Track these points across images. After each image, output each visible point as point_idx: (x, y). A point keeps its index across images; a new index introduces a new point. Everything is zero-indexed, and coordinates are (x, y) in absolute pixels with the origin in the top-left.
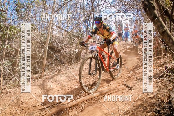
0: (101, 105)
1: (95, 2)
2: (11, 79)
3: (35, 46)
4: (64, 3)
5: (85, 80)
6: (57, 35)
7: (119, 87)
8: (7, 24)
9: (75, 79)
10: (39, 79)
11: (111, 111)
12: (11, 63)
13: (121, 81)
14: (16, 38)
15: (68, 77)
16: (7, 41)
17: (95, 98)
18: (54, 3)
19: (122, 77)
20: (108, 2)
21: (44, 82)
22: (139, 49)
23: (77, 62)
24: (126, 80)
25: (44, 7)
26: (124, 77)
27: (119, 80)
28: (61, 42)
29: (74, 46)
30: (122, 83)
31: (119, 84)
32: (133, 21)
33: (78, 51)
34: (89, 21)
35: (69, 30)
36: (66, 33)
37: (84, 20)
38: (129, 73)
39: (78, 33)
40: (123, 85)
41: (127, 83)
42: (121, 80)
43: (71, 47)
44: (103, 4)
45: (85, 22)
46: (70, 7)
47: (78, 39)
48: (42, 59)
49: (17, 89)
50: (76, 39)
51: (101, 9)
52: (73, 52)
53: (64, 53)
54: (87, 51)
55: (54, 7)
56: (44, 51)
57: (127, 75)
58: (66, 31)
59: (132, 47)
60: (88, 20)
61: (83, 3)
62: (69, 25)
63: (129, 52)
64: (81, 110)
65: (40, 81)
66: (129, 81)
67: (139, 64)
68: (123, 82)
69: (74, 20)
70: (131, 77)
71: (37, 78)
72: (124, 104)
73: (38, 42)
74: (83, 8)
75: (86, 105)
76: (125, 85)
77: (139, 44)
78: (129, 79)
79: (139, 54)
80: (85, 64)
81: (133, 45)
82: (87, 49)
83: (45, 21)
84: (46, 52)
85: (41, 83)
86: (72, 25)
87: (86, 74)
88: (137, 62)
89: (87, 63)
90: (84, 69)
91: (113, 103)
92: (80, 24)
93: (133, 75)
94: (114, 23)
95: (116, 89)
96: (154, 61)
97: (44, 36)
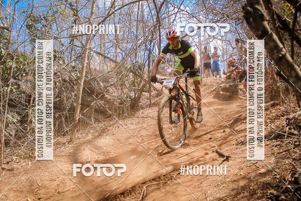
0: (175, 189)
1: (163, 9)
2: (19, 146)
3: (61, 88)
4: (109, 12)
5: (147, 146)
6: (98, 68)
7: (207, 157)
8: (11, 50)
9: (130, 144)
10: (68, 145)
12: (19, 118)
13: (210, 145)
14: (27, 74)
15: (118, 140)
16: (12, 80)
17: (165, 176)
18: (92, 13)
19: (211, 138)
20: (185, 10)
21: (77, 150)
22: (241, 90)
23: (133, 113)
24: (219, 143)
25: (75, 21)
26: (216, 139)
27: (206, 144)
28: (105, 80)
29: (128, 86)
30: (212, 149)
31: (207, 151)
32: (229, 41)
33: (135, 94)
34: (152, 44)
35: (119, 59)
36: (113, 65)
37: (145, 42)
38: (224, 131)
39: (133, 63)
40: (213, 152)
41: (220, 149)
42: (209, 143)
43: (122, 89)
44: (177, 13)
45: (146, 45)
47: (135, 73)
48: (73, 109)
49: (30, 163)
50: (131, 74)
51: (173, 22)
52: (127, 98)
53: (110, 99)
54: (150, 94)
55: (92, 19)
56: (76, 95)
57: (219, 135)
58: (113, 61)
59: (228, 86)
60: (151, 41)
61: (143, 12)
62: (118, 50)
63: (222, 95)
64: (141, 198)
65: (68, 149)
66: (223, 146)
67: (241, 116)
68: (213, 147)
69: (127, 41)
70: (227, 138)
71: (65, 144)
72: (216, 185)
73: (64, 80)
74: (143, 20)
75: (150, 189)
76: (217, 152)
77: (240, 82)
78: (224, 142)
79: (241, 99)
80: (148, 117)
81: (229, 82)
82: (149, 91)
83: (76, 44)
84: (79, 98)
85: (71, 151)
86: (124, 51)
87: (148, 135)
88: (237, 112)
89: (151, 115)
90: (144, 125)
91: (196, 184)
92: (137, 49)
93: (231, 135)
94: (196, 45)
95: (201, 159)
96: (267, 110)
97: (76, 70)
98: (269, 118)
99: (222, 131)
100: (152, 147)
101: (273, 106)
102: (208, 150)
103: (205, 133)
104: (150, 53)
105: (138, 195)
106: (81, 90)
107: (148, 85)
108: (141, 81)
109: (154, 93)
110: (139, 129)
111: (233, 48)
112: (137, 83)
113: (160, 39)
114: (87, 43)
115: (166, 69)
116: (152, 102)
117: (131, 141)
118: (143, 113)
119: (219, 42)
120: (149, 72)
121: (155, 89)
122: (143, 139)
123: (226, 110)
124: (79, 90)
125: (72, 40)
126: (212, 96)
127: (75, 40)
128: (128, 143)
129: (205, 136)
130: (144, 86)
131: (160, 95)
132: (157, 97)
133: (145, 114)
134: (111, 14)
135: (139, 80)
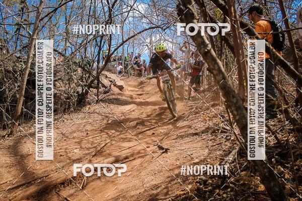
0: (116, 178)
1: (117, 6)
4: (60, 4)
5: (91, 140)
9: (74, 138)
10: (8, 138)
11: (131, 185)
13: (152, 140)
15: (63, 135)
18: (41, 2)
19: (154, 134)
20: (137, 9)
21: (18, 142)
22: (186, 90)
23: (80, 108)
24: (161, 138)
25: (22, 9)
29: (76, 81)
30: (153, 143)
31: (149, 145)
32: (179, 44)
33: (83, 90)
34: (103, 41)
35: (68, 54)
37: (95, 37)
39: (82, 58)
41: (161, 143)
42: (152, 138)
43: (69, 84)
44: (129, 11)
45: (96, 41)
46: (71, 12)
47: (83, 69)
48: (15, 101)
51: (125, 21)
52: (74, 92)
53: (56, 93)
54: (98, 91)
55: (41, 9)
56: (19, 86)
58: (61, 54)
60: (102, 37)
61: (95, 7)
62: (68, 44)
64: (81, 187)
65: (9, 142)
67: (184, 114)
68: (155, 142)
69: (78, 36)
71: (4, 136)
73: (7, 71)
74: (95, 15)
75: (91, 179)
79: (186, 99)
80: (94, 112)
82: (97, 88)
83: (23, 34)
84: (22, 89)
85: (11, 144)
86: (73, 45)
87: (93, 130)
89: (97, 111)
90: (90, 120)
91: (135, 174)
92: (86, 44)
94: (147, 45)
95: (142, 151)
96: (208, 109)
97: (21, 61)
98: (208, 116)
100: (96, 142)
101: (213, 106)
103: (148, 129)
104: (100, 49)
106: (26, 81)
107: (96, 81)
108: (89, 77)
109: (102, 89)
110: (85, 124)
112: (85, 79)
113: (110, 36)
114: (34, 33)
116: (100, 98)
117: (75, 135)
118: (89, 109)
119: (170, 45)
120: (98, 68)
121: (104, 86)
122: (87, 134)
124: (23, 81)
125: (18, 29)
126: (159, 96)
127: (22, 29)
128: (72, 137)
129: (148, 132)
130: (92, 82)
131: (108, 92)
132: (105, 94)
133: (92, 109)
134: (62, 5)
135: (87, 75)
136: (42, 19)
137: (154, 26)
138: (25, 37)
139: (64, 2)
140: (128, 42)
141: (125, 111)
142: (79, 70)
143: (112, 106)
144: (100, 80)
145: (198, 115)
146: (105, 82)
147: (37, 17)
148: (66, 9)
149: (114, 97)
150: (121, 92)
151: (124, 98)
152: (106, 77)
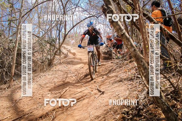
0: (73, 112)
1: (68, 5)
3: (2, 54)
4: (34, 6)
7: (92, 92)
9: (47, 87)
10: (7, 90)
11: (82, 117)
15: (40, 85)
18: (22, 6)
19: (95, 82)
21: (13, 92)
22: (113, 53)
23: (50, 68)
25: (12, 11)
26: (98, 82)
29: (46, 52)
33: (51, 57)
34: (61, 26)
35: (41, 36)
36: (37, 39)
37: (56, 25)
38: (103, 78)
39: (49, 38)
40: (96, 89)
41: (100, 88)
42: (94, 85)
43: (42, 54)
44: (76, 8)
45: (57, 27)
46: (41, 11)
47: (50, 44)
48: (10, 67)
50: (48, 44)
51: (74, 13)
52: (46, 59)
53: (35, 60)
54: (60, 57)
55: (22, 10)
56: (12, 58)
57: (100, 80)
58: (36, 36)
59: (106, 51)
60: (60, 24)
61: (55, 7)
62: (40, 30)
63: (103, 56)
64: (52, 119)
66: (102, 86)
67: (113, 68)
68: (96, 87)
69: (46, 24)
70: (104, 81)
71: (5, 89)
72: (96, 108)
73: (4, 49)
74: (55, 11)
75: (58, 113)
76: (98, 90)
77: (114, 49)
79: (113, 58)
80: (59, 70)
81: (107, 49)
82: (60, 55)
83: (13, 25)
84: (14, 60)
85: (9, 93)
86: (43, 30)
87: (59, 81)
88: (111, 66)
89: (60, 69)
90: (56, 75)
91: (85, 109)
92: (51, 29)
93: (107, 79)
95: (88, 94)
96: (127, 64)
97: (12, 42)
98: (128, 69)
99: (102, 77)
101: (130, 62)
102: (93, 89)
104: (60, 32)
105: (51, 117)
106: (16, 54)
107: (59, 51)
108: (54, 49)
109: (62, 56)
110: (53, 78)
111: (110, 29)
112: (52, 50)
113: (65, 24)
114: (19, 25)
115: (70, 42)
116: (62, 61)
117: (48, 85)
118: (55, 68)
119: (102, 26)
120: (59, 43)
121: (63, 54)
122: (55, 84)
123: (105, 65)
124: (14, 55)
125: (10, 23)
127: (12, 23)
128: (46, 87)
130: (56, 52)
131: (66, 57)
132: (64, 58)
133: (57, 69)
134: (35, 7)
135: (53, 48)
136: (23, 17)
137: (91, 15)
138: (14, 27)
139: (36, 4)
140: (76, 26)
141: (77, 68)
142: (48, 45)
143: (69, 66)
144: (61, 50)
145: (121, 68)
146: (64, 51)
147: (20, 15)
148: (38, 9)
149: (70, 60)
150: (74, 57)
151: (76, 60)
152: (65, 48)
